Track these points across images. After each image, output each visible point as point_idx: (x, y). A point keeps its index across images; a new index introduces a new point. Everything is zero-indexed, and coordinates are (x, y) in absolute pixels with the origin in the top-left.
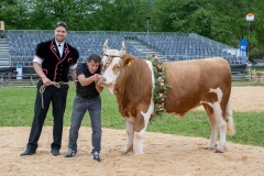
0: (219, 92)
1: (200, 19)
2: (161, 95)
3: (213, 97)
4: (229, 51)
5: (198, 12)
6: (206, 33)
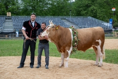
0: (100, 41)
1: (92, 11)
3: (97, 44)
4: (105, 24)
5: (92, 8)
6: (95, 16)
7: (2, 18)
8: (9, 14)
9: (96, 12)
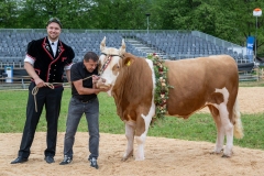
0: (225, 92)
1: (203, 16)
2: (163, 96)
3: (219, 98)
4: (235, 49)
5: (201, 8)
6: (210, 30)
9: (213, 19)
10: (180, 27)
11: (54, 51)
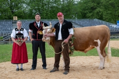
7: (9, 22)
8: (15, 18)
9: (102, 14)
10: (88, 18)
11: (39, 26)
